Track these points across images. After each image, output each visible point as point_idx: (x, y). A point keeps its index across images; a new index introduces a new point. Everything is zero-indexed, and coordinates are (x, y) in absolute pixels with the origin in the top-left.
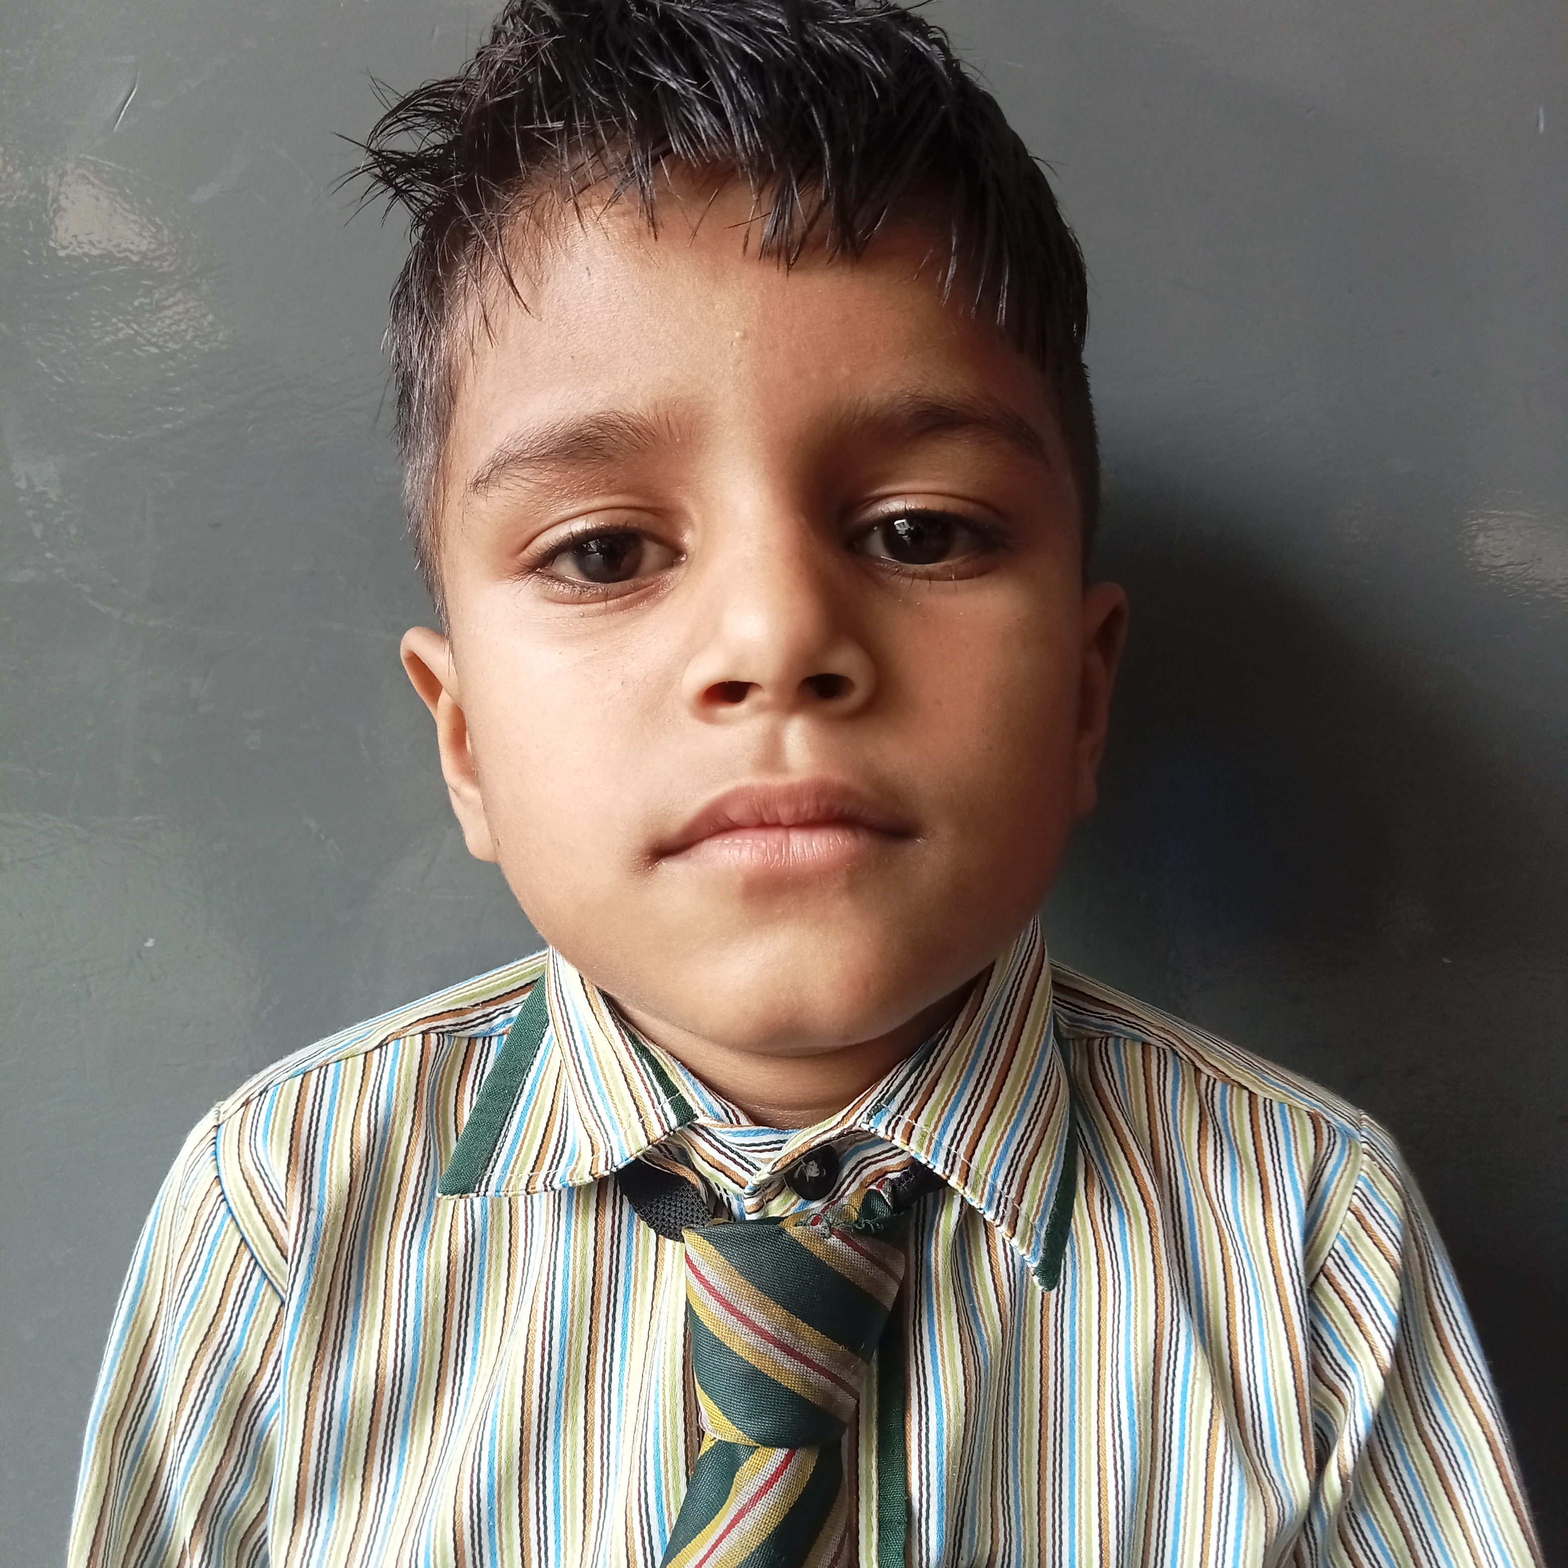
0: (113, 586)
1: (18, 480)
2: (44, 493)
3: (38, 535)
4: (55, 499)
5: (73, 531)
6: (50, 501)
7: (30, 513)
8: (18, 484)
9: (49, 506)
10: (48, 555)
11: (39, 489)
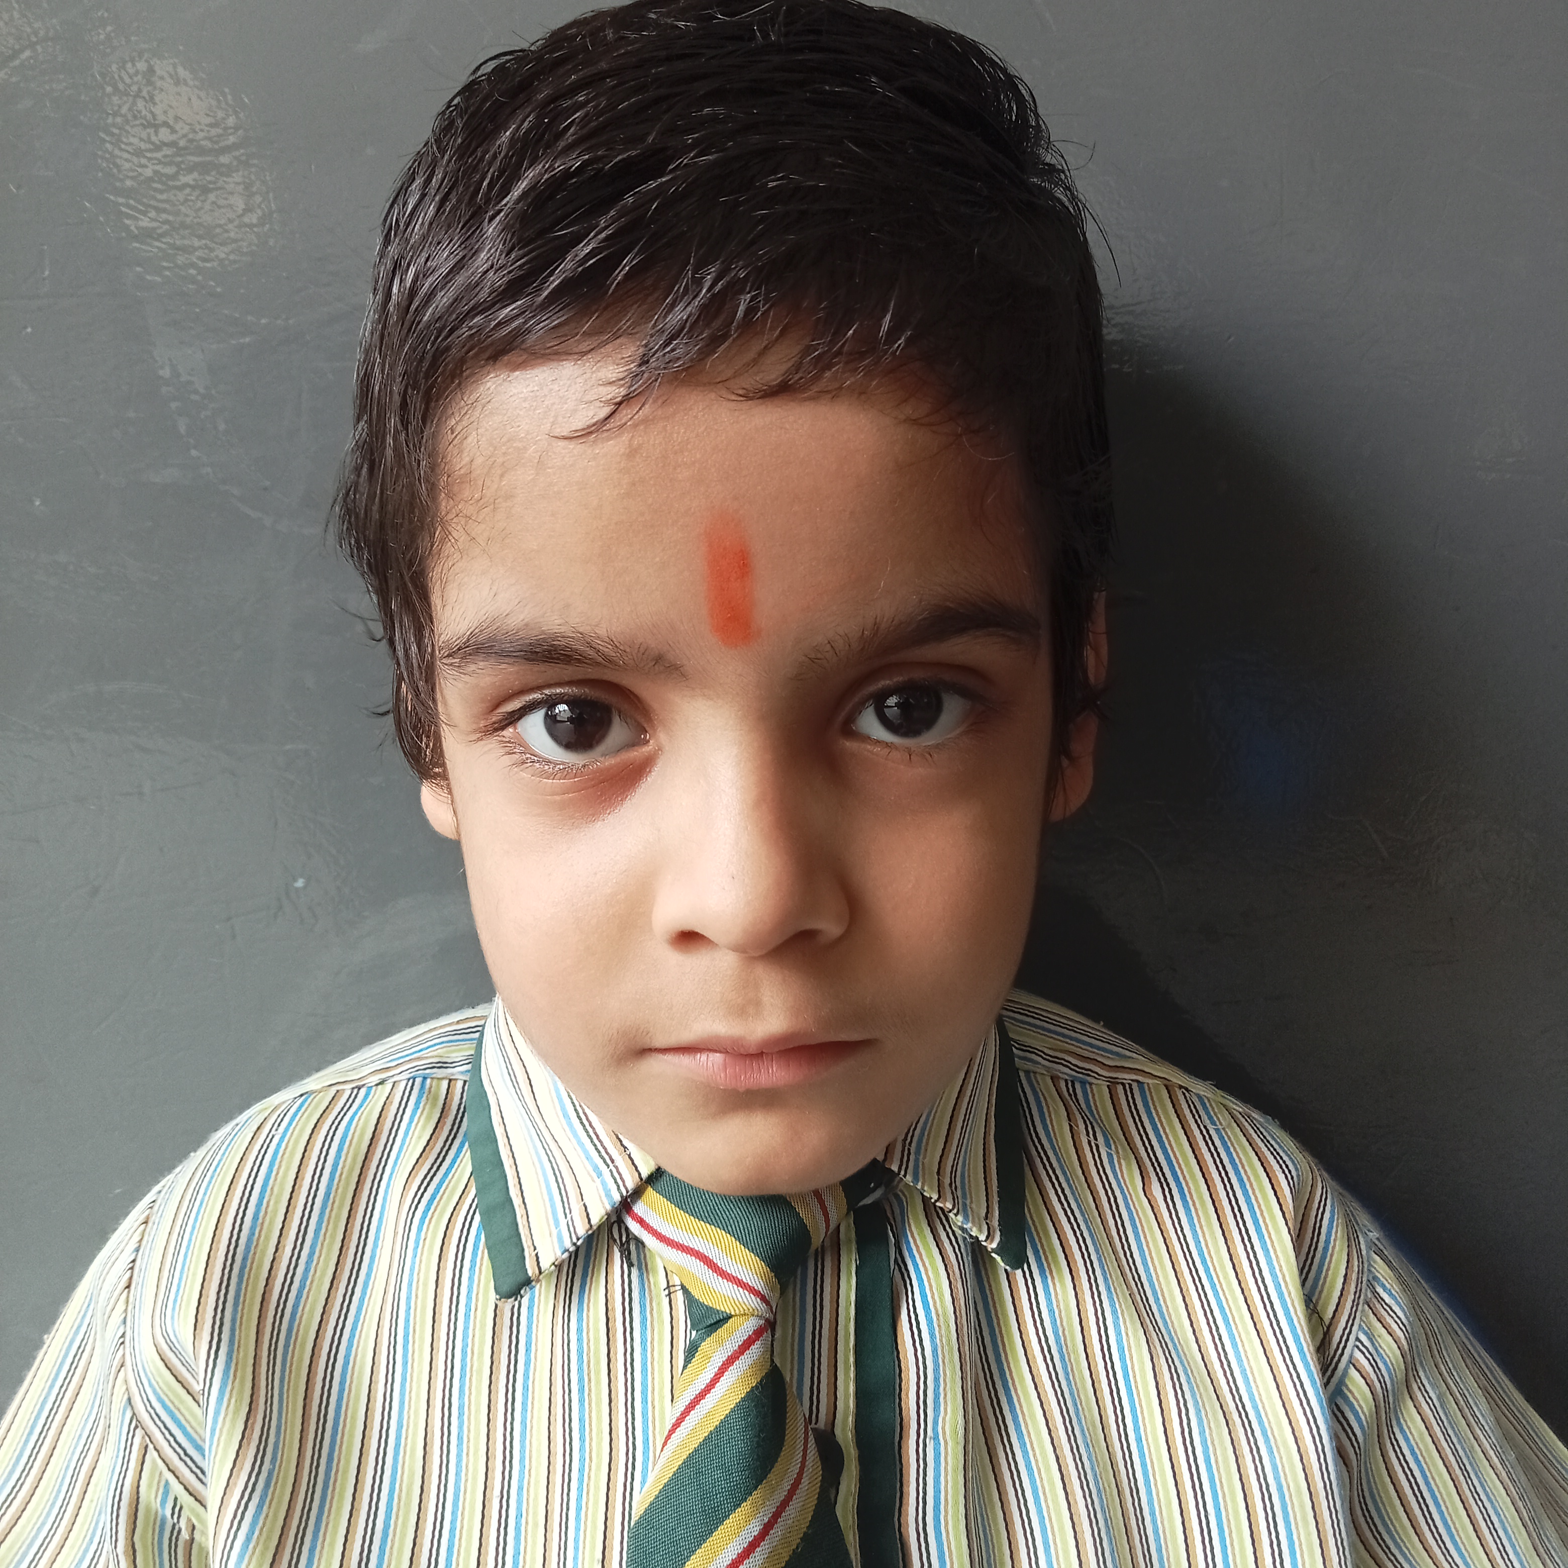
0: (265, 489)
3: (182, 429)
4: (202, 391)
5: (222, 427)
6: (196, 392)
7: (174, 405)
8: (161, 373)
10: (194, 453)
11: (184, 378)
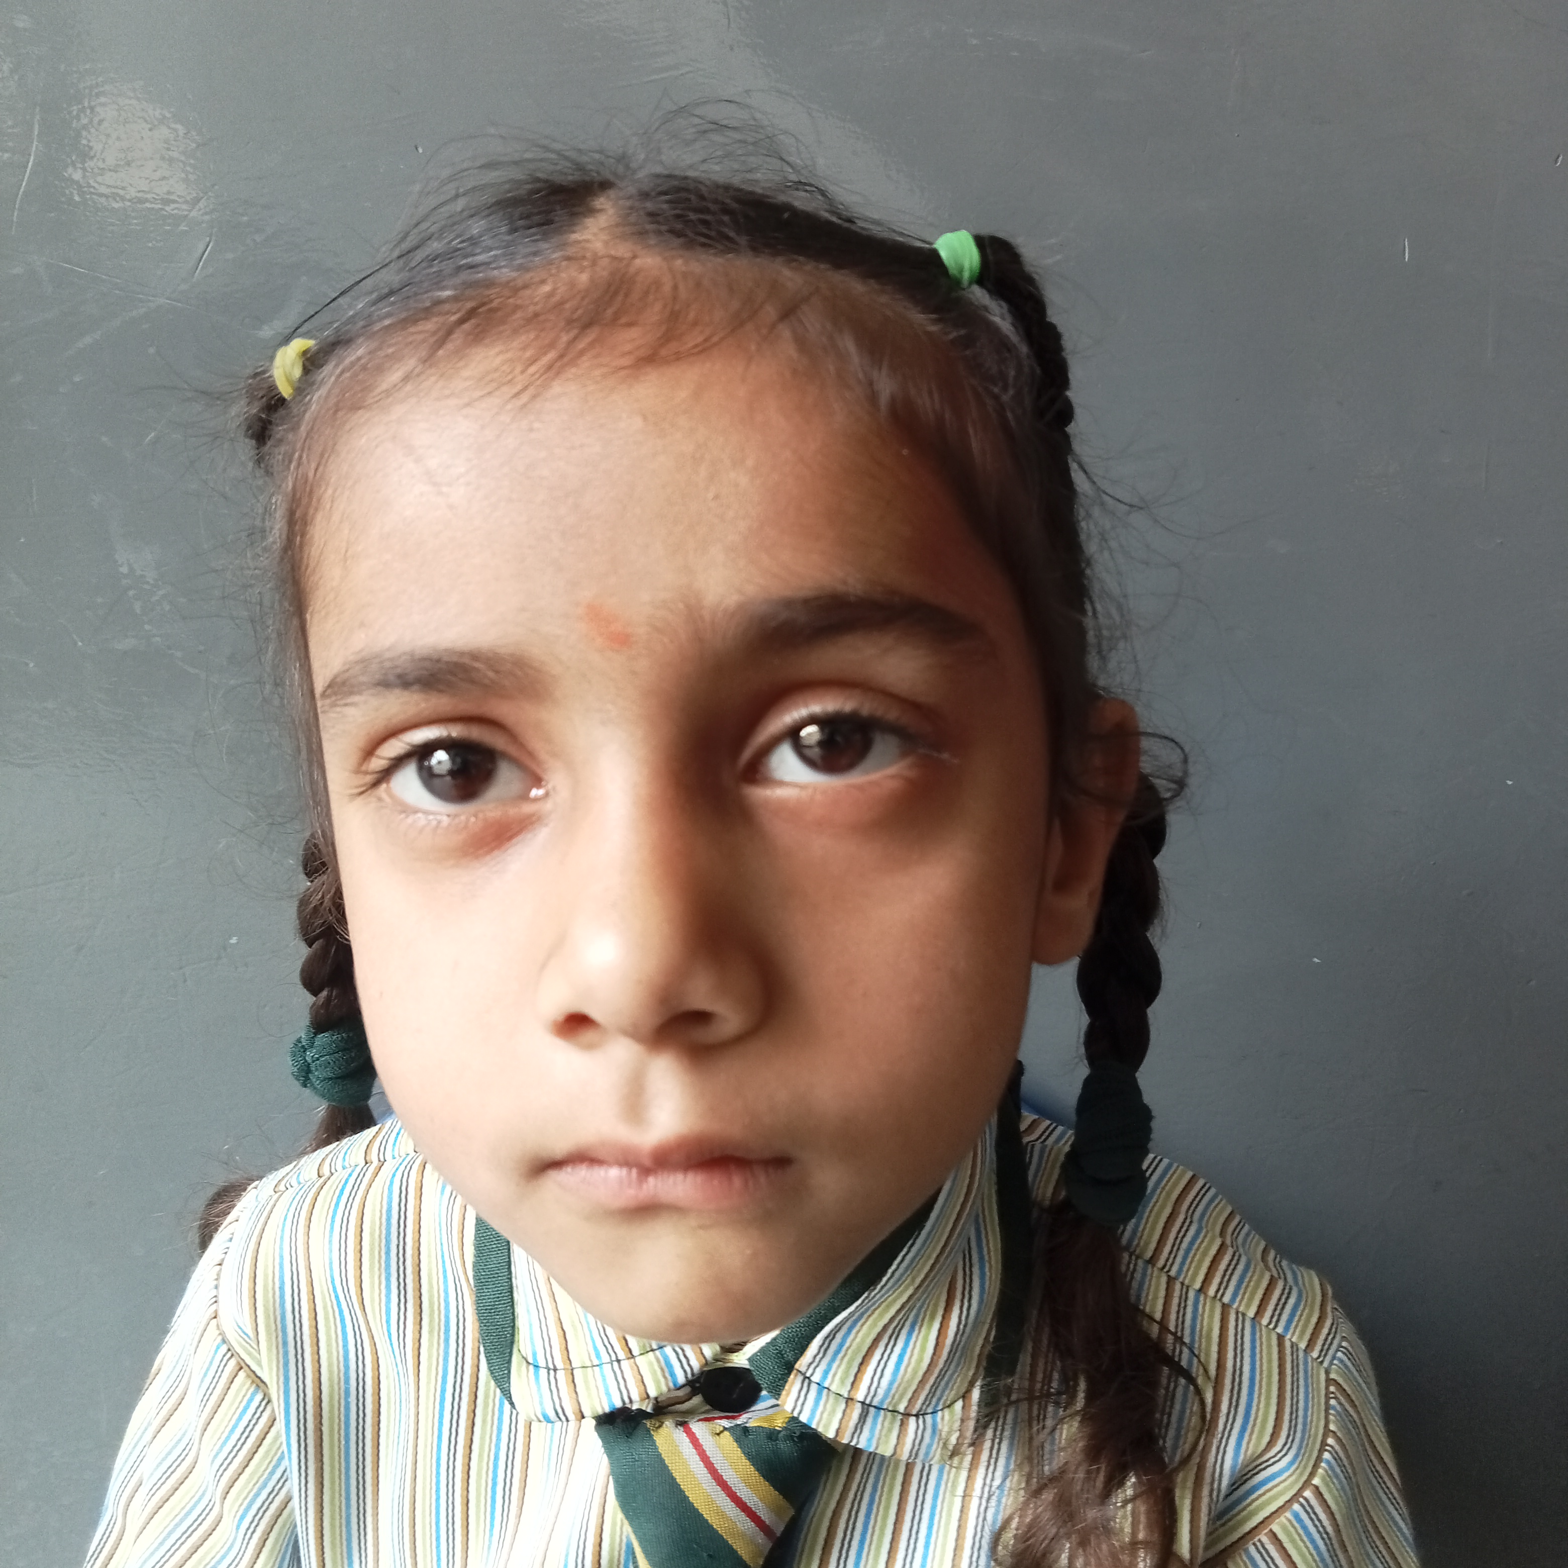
1: (121, 566)
2: (142, 576)
9: (146, 587)
